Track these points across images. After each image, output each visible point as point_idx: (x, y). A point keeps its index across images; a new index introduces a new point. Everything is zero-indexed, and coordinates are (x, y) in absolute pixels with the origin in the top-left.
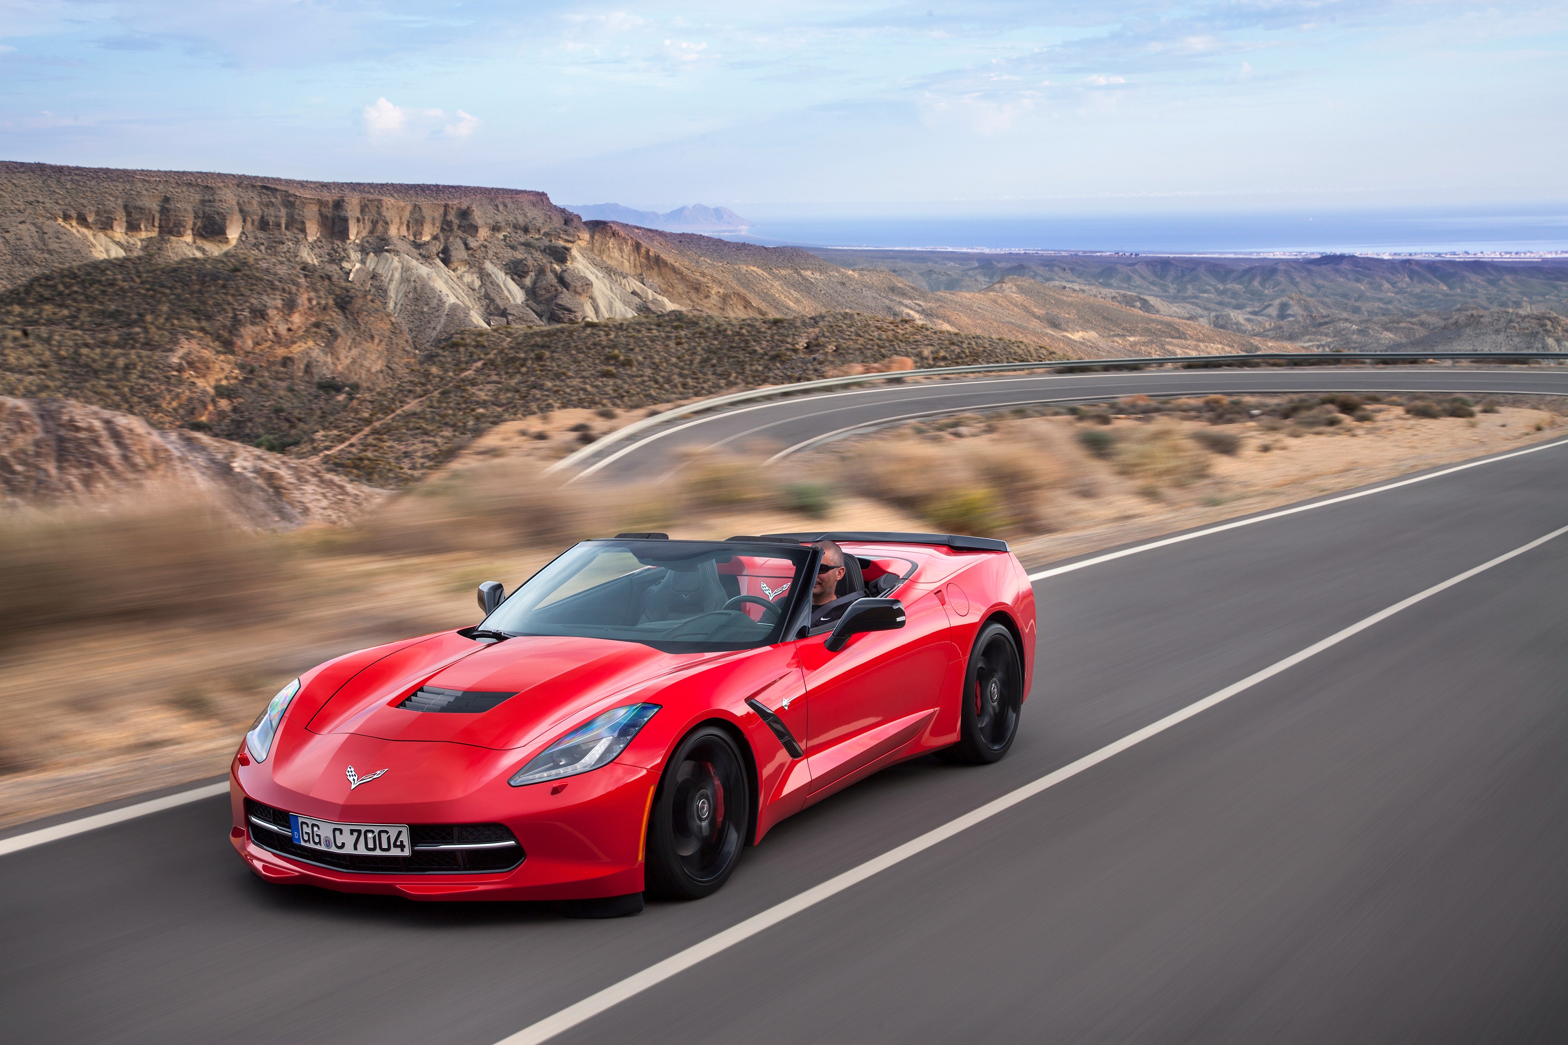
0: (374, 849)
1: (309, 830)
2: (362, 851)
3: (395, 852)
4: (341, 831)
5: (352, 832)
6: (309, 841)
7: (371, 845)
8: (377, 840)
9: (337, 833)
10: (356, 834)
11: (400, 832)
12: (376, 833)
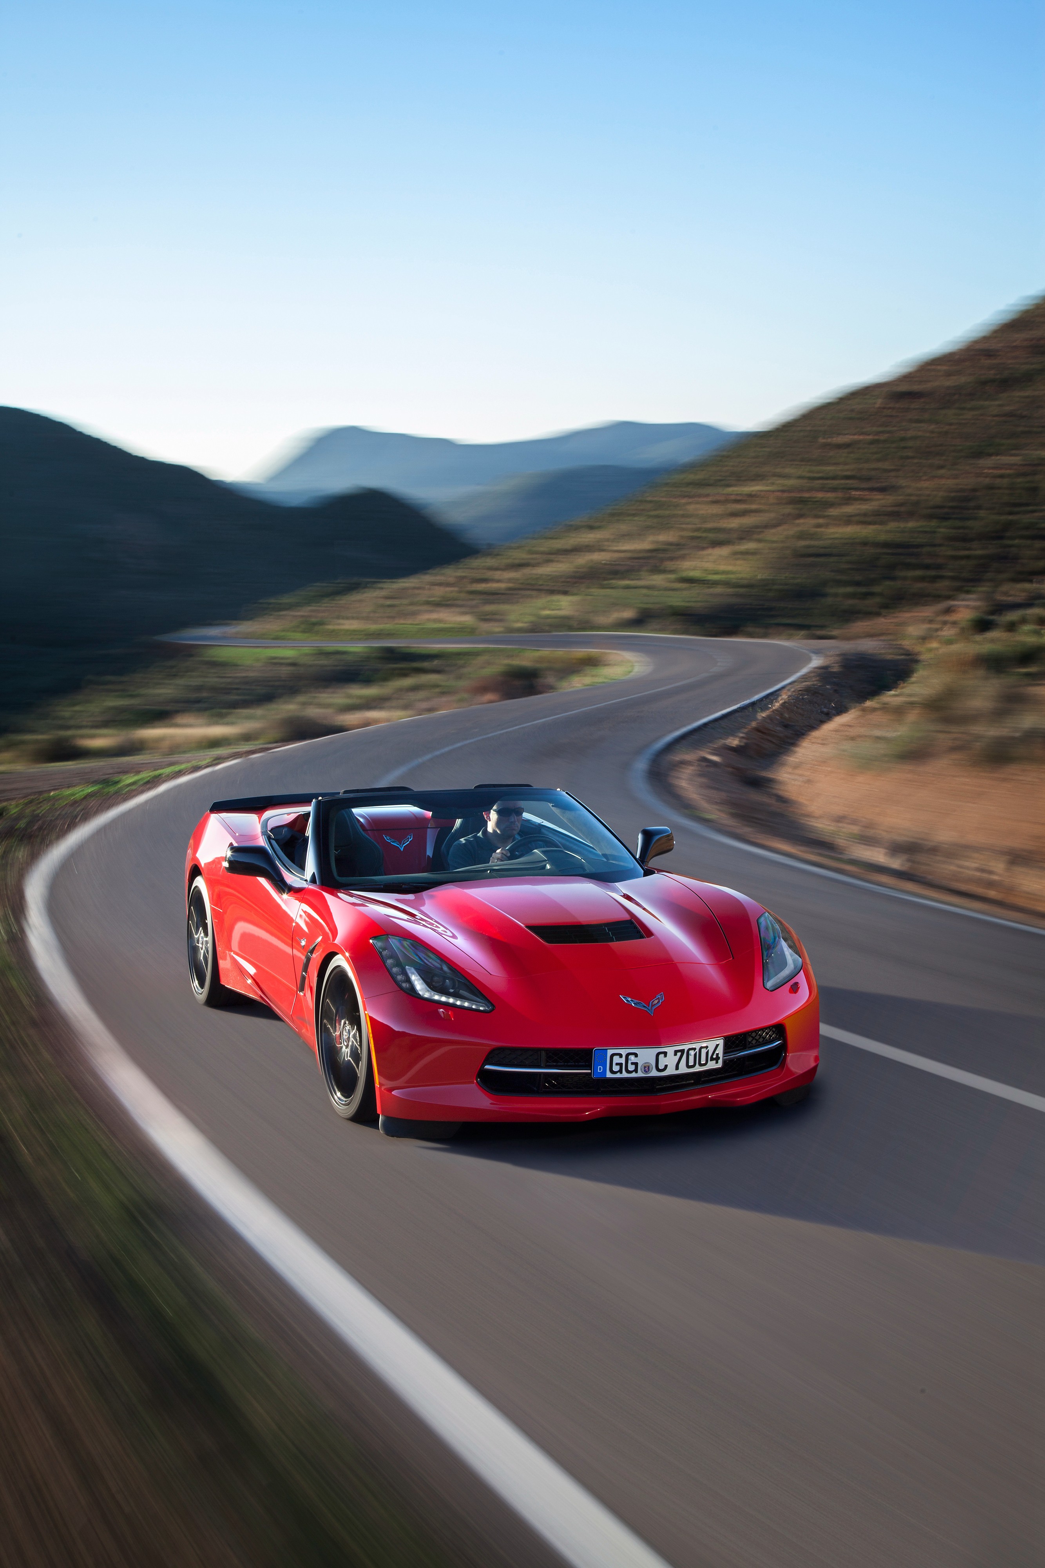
1: (623, 1061)
2: (683, 1069)
3: (712, 1065)
4: (665, 1054)
5: (676, 1052)
7: (691, 1063)
9: (661, 1056)
10: (679, 1054)
11: (717, 1045)
12: (697, 1050)
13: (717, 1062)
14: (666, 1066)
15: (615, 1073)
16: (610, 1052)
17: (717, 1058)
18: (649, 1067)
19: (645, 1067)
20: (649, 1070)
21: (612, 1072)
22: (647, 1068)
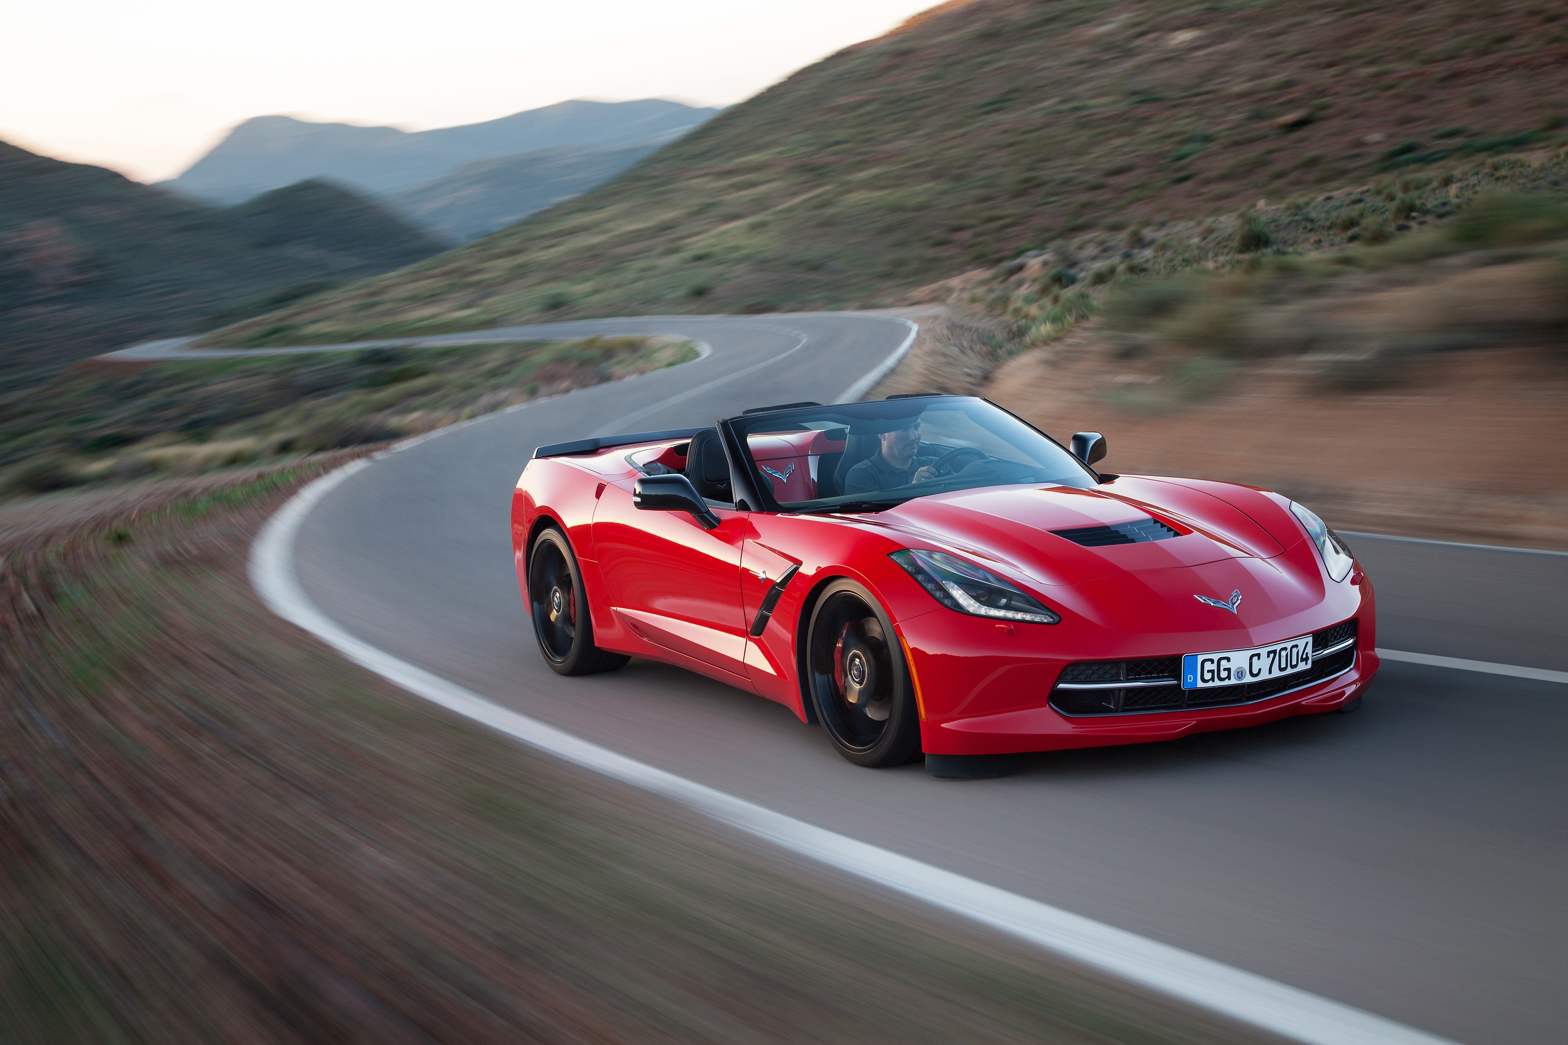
0: (1285, 669)
1: (1214, 667)
6: (1213, 679)
8: (1289, 657)
13: (1306, 664)
14: (1260, 670)
15: (1207, 681)
16: (1201, 658)
17: (1306, 659)
18: (1242, 673)
19: (1238, 673)
20: (1242, 677)
21: (1204, 680)
22: (1240, 674)
